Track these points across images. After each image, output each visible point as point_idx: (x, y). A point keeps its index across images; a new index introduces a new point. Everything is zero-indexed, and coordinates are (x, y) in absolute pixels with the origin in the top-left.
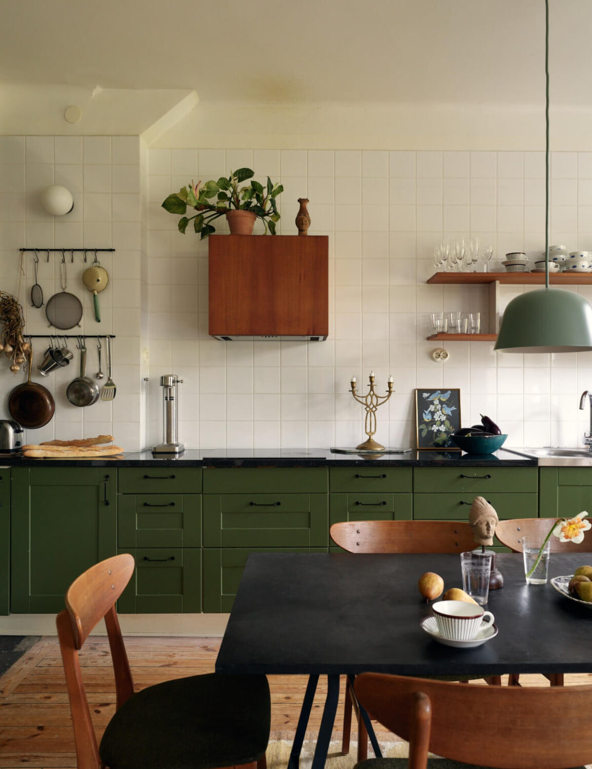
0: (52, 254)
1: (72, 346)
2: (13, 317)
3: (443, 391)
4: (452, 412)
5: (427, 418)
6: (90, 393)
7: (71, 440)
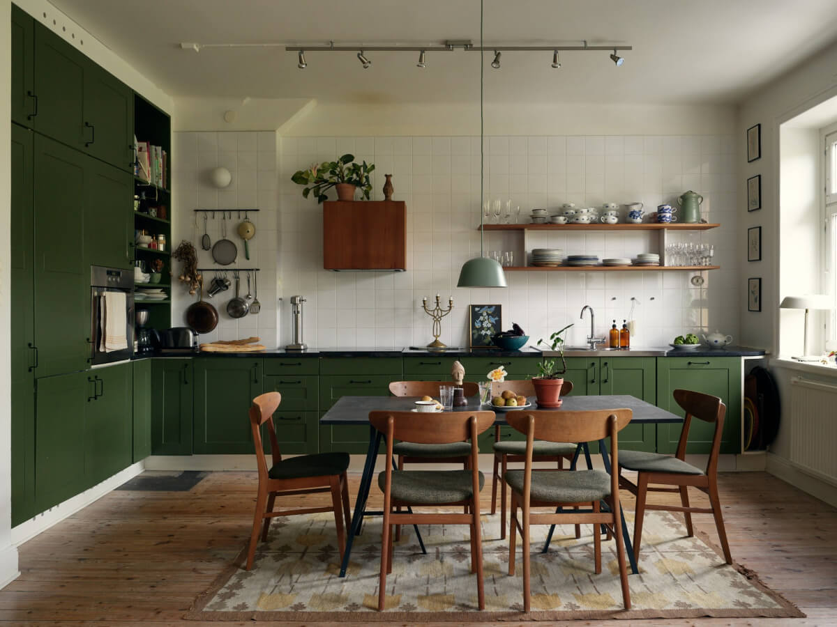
0: (216, 213)
1: (230, 276)
2: (190, 257)
3: (490, 306)
4: (496, 321)
5: (478, 325)
6: (243, 309)
7: (231, 340)
